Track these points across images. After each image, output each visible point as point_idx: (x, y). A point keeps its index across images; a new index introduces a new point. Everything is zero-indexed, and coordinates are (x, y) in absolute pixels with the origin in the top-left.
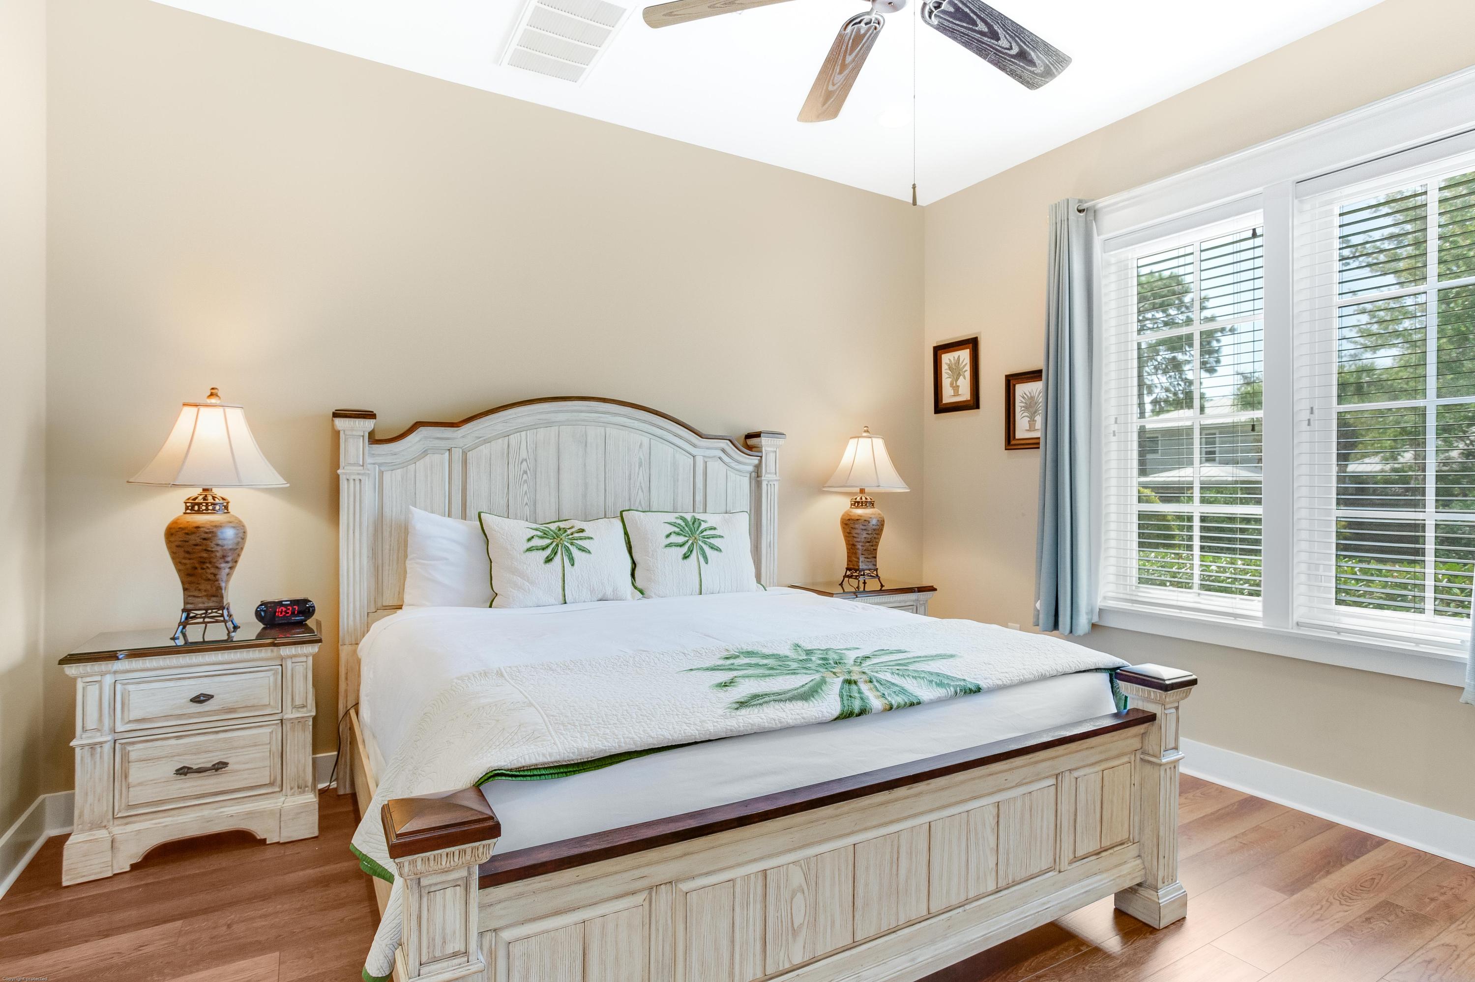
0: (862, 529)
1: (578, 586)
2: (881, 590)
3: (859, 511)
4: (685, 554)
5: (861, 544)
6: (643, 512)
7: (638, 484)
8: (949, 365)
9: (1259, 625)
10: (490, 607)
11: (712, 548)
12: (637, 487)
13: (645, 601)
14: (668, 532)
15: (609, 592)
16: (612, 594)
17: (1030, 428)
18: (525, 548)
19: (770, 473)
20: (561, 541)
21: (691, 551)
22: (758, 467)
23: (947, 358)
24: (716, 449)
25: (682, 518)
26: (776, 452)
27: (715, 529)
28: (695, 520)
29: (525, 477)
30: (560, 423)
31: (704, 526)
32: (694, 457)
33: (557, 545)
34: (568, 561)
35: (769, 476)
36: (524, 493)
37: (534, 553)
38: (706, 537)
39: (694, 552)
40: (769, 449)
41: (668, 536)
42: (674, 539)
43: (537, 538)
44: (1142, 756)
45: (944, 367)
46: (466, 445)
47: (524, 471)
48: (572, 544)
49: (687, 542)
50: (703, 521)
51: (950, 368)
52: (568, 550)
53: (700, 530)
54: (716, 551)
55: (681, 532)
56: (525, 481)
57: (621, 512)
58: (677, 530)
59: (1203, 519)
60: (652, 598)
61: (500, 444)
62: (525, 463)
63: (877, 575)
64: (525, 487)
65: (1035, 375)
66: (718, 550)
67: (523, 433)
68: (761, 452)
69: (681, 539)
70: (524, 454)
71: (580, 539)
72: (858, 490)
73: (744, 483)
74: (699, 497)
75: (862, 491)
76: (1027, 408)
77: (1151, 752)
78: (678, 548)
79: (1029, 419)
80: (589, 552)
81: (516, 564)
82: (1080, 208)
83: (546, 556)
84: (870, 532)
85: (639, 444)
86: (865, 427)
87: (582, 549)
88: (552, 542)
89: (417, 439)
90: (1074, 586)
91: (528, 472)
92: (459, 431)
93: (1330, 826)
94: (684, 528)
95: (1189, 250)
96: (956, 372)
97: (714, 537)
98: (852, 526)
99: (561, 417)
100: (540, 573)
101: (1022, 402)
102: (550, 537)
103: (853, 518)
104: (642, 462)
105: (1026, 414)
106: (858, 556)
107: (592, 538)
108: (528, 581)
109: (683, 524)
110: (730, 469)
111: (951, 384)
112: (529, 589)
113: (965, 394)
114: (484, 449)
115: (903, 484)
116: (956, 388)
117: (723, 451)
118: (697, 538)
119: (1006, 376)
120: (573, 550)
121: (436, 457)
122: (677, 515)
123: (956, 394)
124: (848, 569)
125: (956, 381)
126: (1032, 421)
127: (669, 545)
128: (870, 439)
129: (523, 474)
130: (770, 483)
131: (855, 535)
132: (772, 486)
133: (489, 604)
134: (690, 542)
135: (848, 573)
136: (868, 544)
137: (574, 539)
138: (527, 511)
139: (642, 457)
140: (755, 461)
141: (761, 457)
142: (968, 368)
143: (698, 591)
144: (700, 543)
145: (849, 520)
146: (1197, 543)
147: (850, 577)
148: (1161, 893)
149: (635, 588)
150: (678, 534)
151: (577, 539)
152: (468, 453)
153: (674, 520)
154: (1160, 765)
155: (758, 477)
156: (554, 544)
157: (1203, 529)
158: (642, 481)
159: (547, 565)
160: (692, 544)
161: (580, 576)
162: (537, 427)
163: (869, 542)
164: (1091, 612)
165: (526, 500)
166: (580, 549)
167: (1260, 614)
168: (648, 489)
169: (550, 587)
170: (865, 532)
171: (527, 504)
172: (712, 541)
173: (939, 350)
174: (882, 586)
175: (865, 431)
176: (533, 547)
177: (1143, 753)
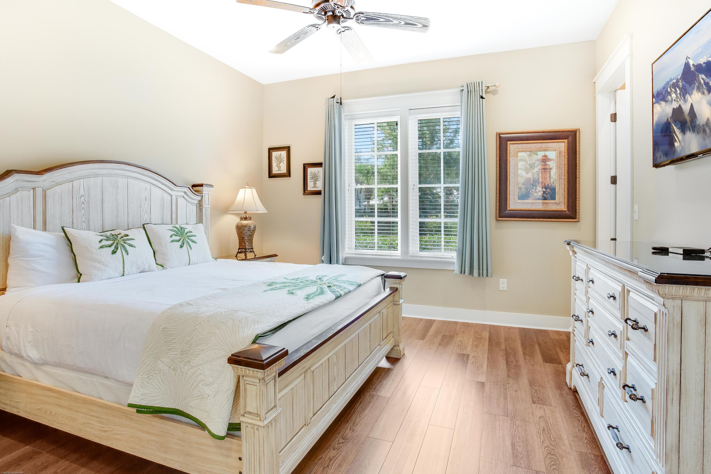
0: (248, 230)
1: (131, 266)
2: (255, 258)
3: (245, 222)
4: (181, 245)
5: (247, 237)
6: (155, 224)
7: (145, 210)
8: (276, 157)
9: (400, 258)
10: (79, 282)
11: (192, 242)
12: (144, 212)
13: (164, 271)
14: (171, 235)
15: (147, 268)
16: (148, 268)
17: (314, 186)
18: (99, 247)
19: (206, 204)
20: (119, 242)
21: (183, 244)
22: (200, 202)
23: (275, 154)
24: (182, 191)
25: (175, 227)
26: (208, 194)
27: (191, 232)
28: (181, 228)
29: (83, 205)
30: (103, 175)
31: (186, 231)
32: (171, 196)
33: (117, 244)
34: (125, 252)
35: (206, 205)
36: (83, 215)
37: (105, 249)
38: (189, 236)
39: (185, 244)
40: (206, 192)
41: (171, 236)
42: (174, 238)
43: (104, 240)
44: (394, 303)
45: (274, 158)
46: (45, 186)
47: (82, 202)
48: (125, 243)
49: (181, 239)
50: (185, 228)
51: (276, 158)
52: (123, 246)
53: (185, 233)
54: (194, 243)
55: (177, 234)
56: (83, 208)
57: (143, 225)
58: (175, 233)
59: (379, 222)
60: (168, 268)
61: (68, 185)
62: (83, 197)
63: (253, 251)
64: (83, 212)
65: (319, 165)
66: (195, 242)
67: (82, 180)
68: (202, 194)
69: (178, 238)
70: (82, 193)
71: (128, 240)
72: (243, 212)
73: (194, 209)
74: (174, 217)
75: (246, 213)
76: (313, 178)
77: (396, 301)
78: (177, 242)
79: (313, 183)
80: (135, 247)
81: (95, 256)
82: (337, 102)
83: (112, 250)
84: (251, 231)
85: (145, 188)
86: (247, 183)
87: (131, 246)
88: (114, 242)
89: (12, 181)
90: (338, 249)
91: (85, 203)
92: (42, 177)
93: (421, 320)
94: (177, 232)
95: (372, 125)
96: (279, 160)
97: (192, 236)
98: (243, 229)
99: (103, 172)
100: (110, 260)
101: (310, 175)
102: (112, 240)
103: (243, 225)
104: (146, 198)
105: (312, 180)
106: (245, 242)
107: (134, 239)
108: (103, 265)
109: (177, 230)
110: (188, 202)
111: (277, 166)
112: (105, 270)
113: (284, 170)
114: (58, 189)
115: (265, 210)
116: (279, 168)
117: (185, 193)
118: (185, 237)
119: (304, 164)
120: (126, 245)
121: (25, 194)
122: (172, 225)
123: (279, 170)
124: (239, 249)
125: (280, 164)
126: (315, 183)
127: (172, 241)
128: (251, 189)
129: (82, 204)
130: (207, 209)
131: (245, 233)
132: (207, 210)
133: (77, 280)
134: (182, 239)
135: (240, 250)
136: (250, 237)
137: (125, 240)
138: (84, 225)
139: (147, 195)
140: (199, 198)
141: (202, 196)
142: (285, 159)
143: (188, 263)
144: (187, 239)
145: (242, 226)
146: (376, 231)
147: (240, 252)
148: (400, 346)
149: (157, 264)
150: (176, 235)
151: (126, 240)
152: (47, 191)
153: (172, 228)
154: (400, 304)
155: (200, 206)
156: (115, 243)
157: (378, 226)
158: (147, 207)
159: (113, 255)
160: (183, 240)
161: (132, 260)
162: (89, 177)
163: (250, 236)
164: (342, 259)
165: (84, 219)
166: (129, 245)
167: (400, 254)
168: (149, 212)
169: (116, 267)
170: (249, 232)
171: (84, 221)
172: (191, 238)
173: (271, 150)
174: (255, 256)
175: (247, 185)
176: (103, 245)
177: (394, 302)
